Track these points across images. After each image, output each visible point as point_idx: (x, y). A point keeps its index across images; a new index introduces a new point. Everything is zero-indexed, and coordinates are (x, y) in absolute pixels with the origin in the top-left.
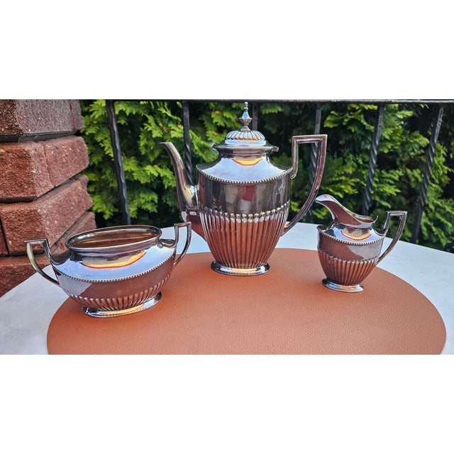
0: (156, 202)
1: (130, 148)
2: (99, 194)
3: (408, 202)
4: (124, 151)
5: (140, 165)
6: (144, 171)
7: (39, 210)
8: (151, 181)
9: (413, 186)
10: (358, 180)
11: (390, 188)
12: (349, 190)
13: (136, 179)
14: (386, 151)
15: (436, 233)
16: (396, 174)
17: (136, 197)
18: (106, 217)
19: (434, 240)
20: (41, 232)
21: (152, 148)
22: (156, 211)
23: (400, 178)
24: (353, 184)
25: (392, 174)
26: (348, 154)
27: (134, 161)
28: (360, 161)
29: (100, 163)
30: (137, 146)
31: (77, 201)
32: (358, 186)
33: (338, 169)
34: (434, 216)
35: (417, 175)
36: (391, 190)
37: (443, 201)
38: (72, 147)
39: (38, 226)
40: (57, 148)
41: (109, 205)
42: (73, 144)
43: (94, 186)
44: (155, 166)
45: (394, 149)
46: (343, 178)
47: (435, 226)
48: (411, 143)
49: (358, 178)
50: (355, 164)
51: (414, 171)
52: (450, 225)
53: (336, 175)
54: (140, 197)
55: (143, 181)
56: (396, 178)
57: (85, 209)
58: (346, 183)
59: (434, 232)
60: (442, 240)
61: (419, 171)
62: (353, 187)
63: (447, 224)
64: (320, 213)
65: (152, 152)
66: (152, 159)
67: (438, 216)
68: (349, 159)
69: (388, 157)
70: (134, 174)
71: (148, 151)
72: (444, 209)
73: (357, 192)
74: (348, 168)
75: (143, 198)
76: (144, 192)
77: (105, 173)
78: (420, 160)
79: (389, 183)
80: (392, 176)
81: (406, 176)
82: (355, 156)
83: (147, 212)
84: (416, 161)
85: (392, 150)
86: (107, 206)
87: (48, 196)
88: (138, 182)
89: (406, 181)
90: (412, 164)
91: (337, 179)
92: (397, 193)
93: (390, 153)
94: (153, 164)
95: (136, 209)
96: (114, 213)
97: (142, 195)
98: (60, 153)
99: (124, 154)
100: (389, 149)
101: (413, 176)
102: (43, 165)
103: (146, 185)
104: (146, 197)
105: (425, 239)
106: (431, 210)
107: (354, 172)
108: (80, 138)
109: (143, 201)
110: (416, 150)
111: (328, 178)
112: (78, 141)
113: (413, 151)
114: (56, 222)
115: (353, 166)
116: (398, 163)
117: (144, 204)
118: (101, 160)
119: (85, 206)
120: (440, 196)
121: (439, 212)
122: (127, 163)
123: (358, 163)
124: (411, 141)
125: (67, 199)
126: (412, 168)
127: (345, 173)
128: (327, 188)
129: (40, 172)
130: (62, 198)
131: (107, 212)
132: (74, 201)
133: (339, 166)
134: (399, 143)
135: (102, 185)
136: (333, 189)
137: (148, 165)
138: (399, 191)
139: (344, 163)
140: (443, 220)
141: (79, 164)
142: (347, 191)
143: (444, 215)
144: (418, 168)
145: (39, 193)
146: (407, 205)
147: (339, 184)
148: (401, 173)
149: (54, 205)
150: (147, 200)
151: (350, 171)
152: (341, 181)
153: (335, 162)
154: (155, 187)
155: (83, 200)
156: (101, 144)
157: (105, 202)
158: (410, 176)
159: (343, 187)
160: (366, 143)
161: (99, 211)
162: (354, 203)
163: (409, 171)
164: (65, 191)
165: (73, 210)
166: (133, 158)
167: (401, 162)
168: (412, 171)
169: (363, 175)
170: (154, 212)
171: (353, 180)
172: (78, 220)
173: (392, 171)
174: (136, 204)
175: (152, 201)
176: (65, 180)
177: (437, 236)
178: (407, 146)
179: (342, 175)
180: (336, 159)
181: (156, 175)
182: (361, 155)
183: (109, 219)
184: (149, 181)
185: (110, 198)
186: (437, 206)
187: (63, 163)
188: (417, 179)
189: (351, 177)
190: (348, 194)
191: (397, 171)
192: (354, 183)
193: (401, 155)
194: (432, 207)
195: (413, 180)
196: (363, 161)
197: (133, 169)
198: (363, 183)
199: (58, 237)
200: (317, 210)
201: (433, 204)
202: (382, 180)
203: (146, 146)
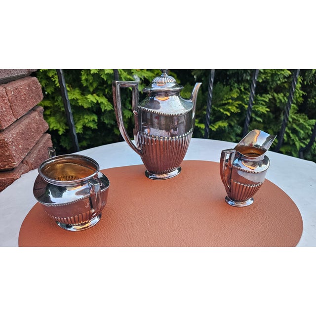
0: (96, 121)
1: (74, 81)
2: (53, 116)
3: (274, 116)
4: (71, 84)
5: (83, 94)
6: (86, 99)
7: (6, 140)
8: (92, 107)
9: (278, 105)
10: (240, 102)
11: (262, 108)
12: (234, 109)
13: (80, 105)
14: (261, 81)
15: (292, 138)
16: (267, 97)
17: (81, 117)
18: (60, 133)
19: (291, 143)
20: (9, 156)
21: (91, 81)
22: (96, 128)
23: (270, 99)
24: (237, 106)
25: (264, 97)
26: (234, 84)
27: (78, 91)
28: (242, 88)
29: (53, 93)
30: (80, 80)
31: (36, 127)
32: (240, 107)
33: (226, 94)
34: (292, 126)
35: (281, 98)
36: (263, 109)
37: (298, 115)
38: (29, 86)
39: (6, 151)
40: (16, 89)
41: (62, 124)
42: (29, 83)
43: (50, 110)
44: (94, 95)
45: (267, 79)
46: (230, 101)
47: (292, 133)
48: (278, 75)
49: (240, 101)
50: (238, 91)
51: (279, 94)
52: (302, 132)
53: (225, 99)
54: (84, 118)
55: (86, 106)
56: (267, 100)
57: (43, 132)
58: (232, 104)
59: (291, 138)
60: (297, 143)
61: (282, 94)
62: (237, 108)
63: (300, 132)
64: (214, 127)
65: (91, 84)
66: (91, 90)
67: (294, 126)
68: (234, 87)
69: (262, 84)
70: (79, 101)
71: (88, 84)
72: (299, 121)
73: (240, 111)
74: (234, 94)
75: (87, 119)
76: (87, 114)
77: (57, 101)
78: (284, 86)
79: (262, 104)
80: (264, 99)
81: (274, 98)
82: (239, 85)
83: (90, 128)
84: (281, 87)
85: (265, 80)
86: (60, 125)
87: (12, 127)
88: (82, 107)
89: (273, 101)
90: (278, 90)
91: (226, 102)
92: (267, 111)
93: (263, 82)
94: (92, 94)
95: (82, 126)
96: (66, 130)
97: (86, 117)
98: (19, 92)
99: (70, 86)
100: (262, 79)
101: (279, 98)
102: (6, 104)
103: (88, 109)
104: (88, 117)
105: (285, 142)
106: (290, 122)
107: (238, 97)
108: (35, 78)
109: (86, 121)
110: (281, 80)
111: (220, 101)
112: (33, 81)
113: (279, 80)
114: (20, 146)
115: (237, 92)
116: (268, 89)
117: (88, 123)
118: (53, 91)
119: (42, 130)
120: (296, 111)
121: (295, 123)
122: (73, 93)
123: (241, 90)
124: (279, 73)
125: (28, 128)
126: (278, 92)
127: (232, 97)
128: (219, 109)
129: (4, 110)
130: (23, 128)
131: (61, 129)
132: (34, 128)
133: (228, 92)
134: (269, 75)
135: (56, 109)
136: (223, 109)
137: (89, 94)
138: (268, 110)
139: (231, 90)
140: (297, 128)
141: (35, 99)
142: (233, 111)
143: (298, 125)
144: (282, 92)
145: (5, 126)
146: (274, 118)
147: (227, 106)
148: (270, 97)
149: (17, 133)
150: (90, 120)
151: (235, 96)
152: (228, 104)
153: (224, 89)
154: (95, 110)
155: (41, 126)
156: (52, 79)
157: (59, 122)
158: (276, 98)
159: (230, 107)
160: (247, 75)
161: (55, 129)
162: (238, 119)
163: (275, 95)
164: (26, 121)
165: (33, 135)
166: (77, 88)
167: (271, 88)
168: (278, 95)
169: (244, 99)
170: (95, 129)
171: (237, 102)
172: (38, 141)
173: (264, 95)
174: (82, 123)
175: (94, 120)
176: (25, 113)
177: (293, 140)
178: (275, 77)
179: (229, 99)
180: (225, 87)
181: (95, 101)
182: (243, 84)
183: (63, 134)
184: (90, 106)
185: (63, 118)
186: (293, 119)
187: (22, 100)
188: (281, 100)
189: (236, 100)
190: (233, 112)
191: (268, 95)
192: (238, 104)
193: (271, 83)
194: (290, 120)
195: (278, 101)
196: (244, 89)
197: (78, 97)
198: (244, 105)
199: (23, 157)
200: (212, 125)
201: (291, 117)
202: (257, 102)
203: (87, 80)
